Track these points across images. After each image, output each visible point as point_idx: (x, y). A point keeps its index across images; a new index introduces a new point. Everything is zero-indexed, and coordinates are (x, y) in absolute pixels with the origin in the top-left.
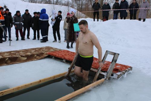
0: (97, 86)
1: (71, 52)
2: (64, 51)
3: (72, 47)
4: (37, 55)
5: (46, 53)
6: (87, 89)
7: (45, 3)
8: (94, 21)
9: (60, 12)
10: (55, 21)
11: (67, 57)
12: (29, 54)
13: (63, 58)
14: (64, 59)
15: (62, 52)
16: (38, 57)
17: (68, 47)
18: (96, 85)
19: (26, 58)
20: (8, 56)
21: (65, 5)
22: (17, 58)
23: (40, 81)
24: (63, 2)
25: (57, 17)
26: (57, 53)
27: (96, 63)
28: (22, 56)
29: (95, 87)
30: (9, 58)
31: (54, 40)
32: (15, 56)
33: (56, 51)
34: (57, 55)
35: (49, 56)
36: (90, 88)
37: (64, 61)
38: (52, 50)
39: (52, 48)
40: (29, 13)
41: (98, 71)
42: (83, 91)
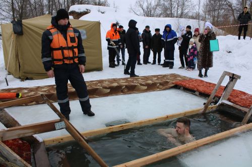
0: (248, 131)
1: (207, 82)
2: (196, 80)
3: (206, 75)
4: (161, 84)
5: (172, 82)
6: (232, 134)
7: (166, 17)
8: (239, 39)
9: (189, 27)
10: (182, 40)
11: (201, 89)
12: (150, 82)
13: (195, 89)
14: (198, 90)
15: (193, 81)
16: (161, 87)
17: (201, 75)
18: (245, 130)
19: (146, 88)
20: (125, 84)
21: (192, 18)
22: (135, 86)
23: (167, 117)
24: (190, 14)
25: (185, 34)
26: (187, 82)
27: (244, 99)
28: (142, 85)
29: (244, 132)
30: (126, 86)
31: (181, 65)
32: (133, 84)
33: (184, 79)
34: (187, 85)
35: (176, 87)
36: (237, 133)
37: (197, 93)
38: (180, 78)
39: (179, 76)
40: (150, 31)
41: (249, 111)
42: (227, 136)
